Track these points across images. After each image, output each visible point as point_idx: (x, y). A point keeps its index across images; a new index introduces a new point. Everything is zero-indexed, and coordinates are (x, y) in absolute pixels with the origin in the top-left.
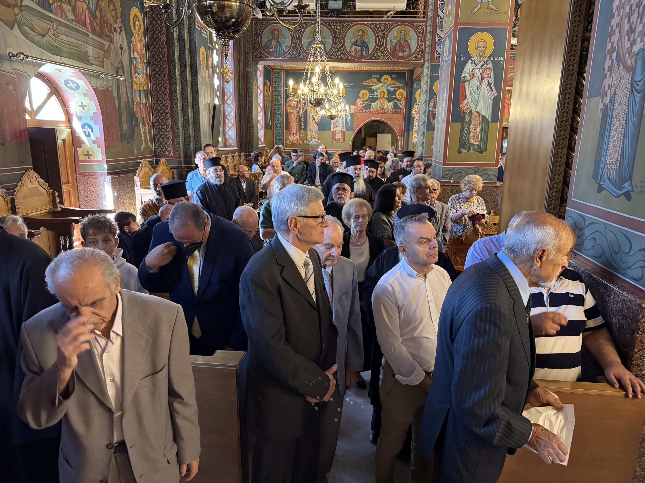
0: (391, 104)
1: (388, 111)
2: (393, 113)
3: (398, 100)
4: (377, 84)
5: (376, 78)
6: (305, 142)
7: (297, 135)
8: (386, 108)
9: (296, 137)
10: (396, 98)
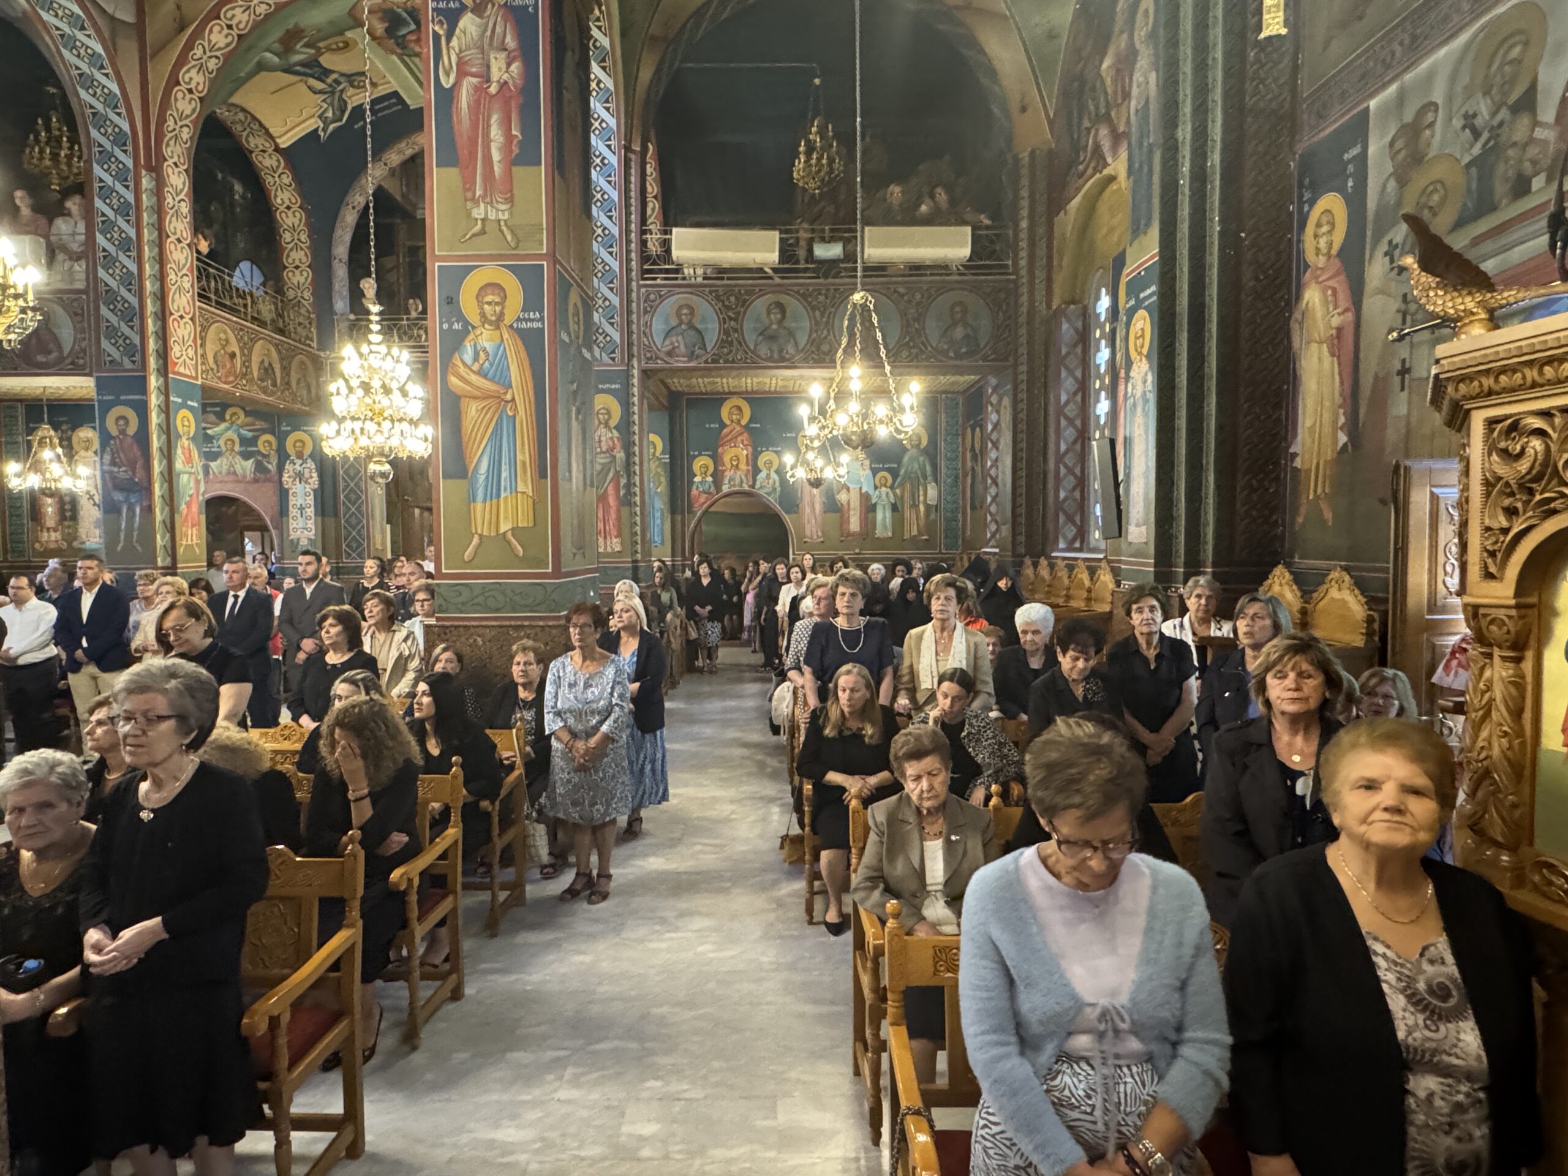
0: (249, 464)
1: (245, 476)
2: (256, 481)
3: (264, 456)
4: (217, 425)
5: (215, 413)
6: (75, 544)
7: (55, 530)
8: (239, 471)
9: (54, 536)
10: (259, 452)
